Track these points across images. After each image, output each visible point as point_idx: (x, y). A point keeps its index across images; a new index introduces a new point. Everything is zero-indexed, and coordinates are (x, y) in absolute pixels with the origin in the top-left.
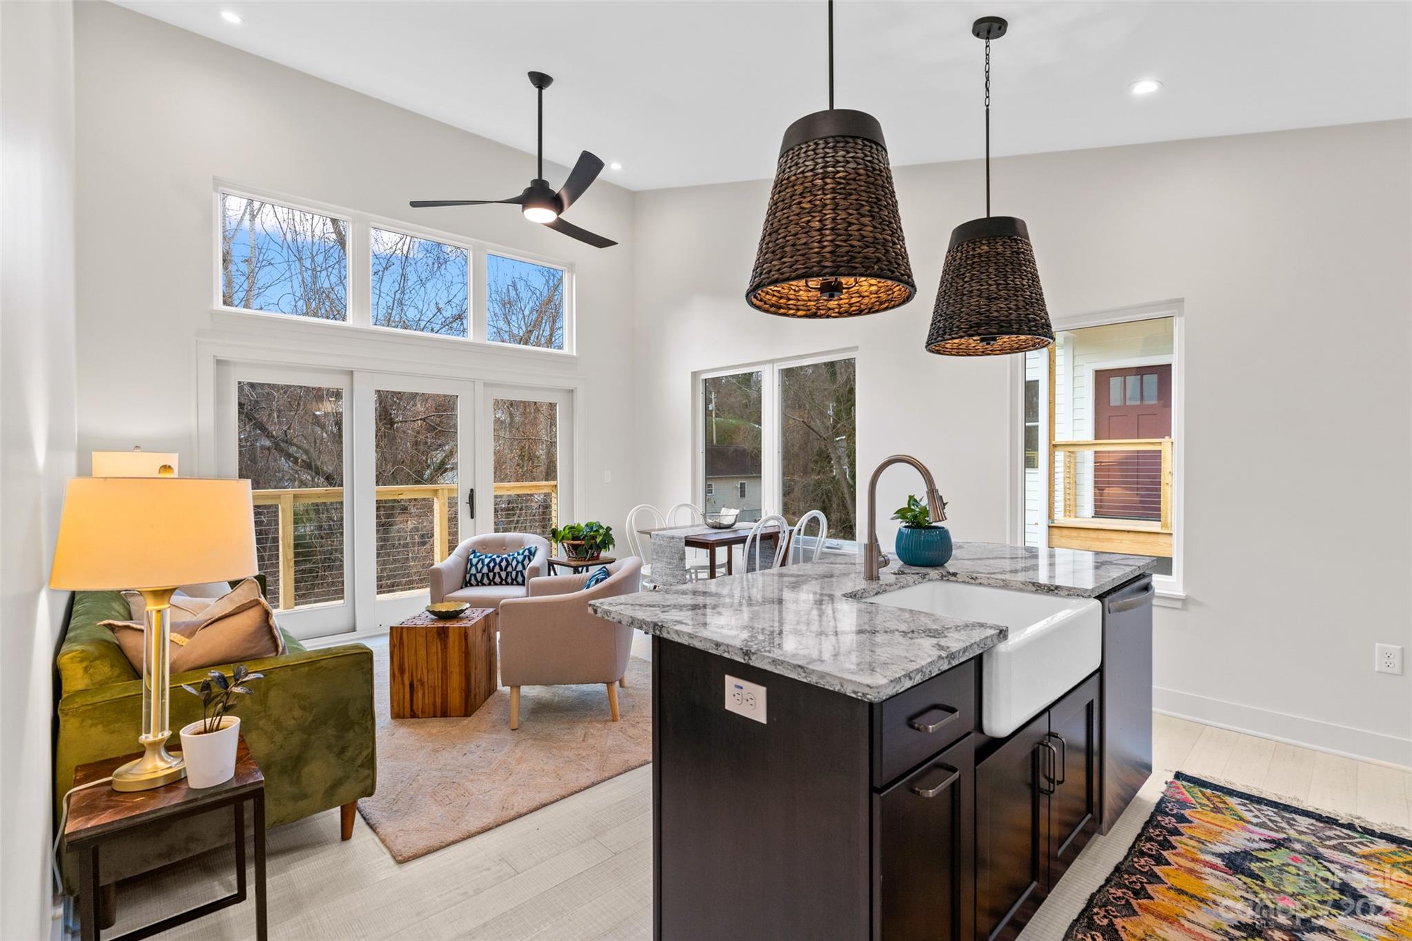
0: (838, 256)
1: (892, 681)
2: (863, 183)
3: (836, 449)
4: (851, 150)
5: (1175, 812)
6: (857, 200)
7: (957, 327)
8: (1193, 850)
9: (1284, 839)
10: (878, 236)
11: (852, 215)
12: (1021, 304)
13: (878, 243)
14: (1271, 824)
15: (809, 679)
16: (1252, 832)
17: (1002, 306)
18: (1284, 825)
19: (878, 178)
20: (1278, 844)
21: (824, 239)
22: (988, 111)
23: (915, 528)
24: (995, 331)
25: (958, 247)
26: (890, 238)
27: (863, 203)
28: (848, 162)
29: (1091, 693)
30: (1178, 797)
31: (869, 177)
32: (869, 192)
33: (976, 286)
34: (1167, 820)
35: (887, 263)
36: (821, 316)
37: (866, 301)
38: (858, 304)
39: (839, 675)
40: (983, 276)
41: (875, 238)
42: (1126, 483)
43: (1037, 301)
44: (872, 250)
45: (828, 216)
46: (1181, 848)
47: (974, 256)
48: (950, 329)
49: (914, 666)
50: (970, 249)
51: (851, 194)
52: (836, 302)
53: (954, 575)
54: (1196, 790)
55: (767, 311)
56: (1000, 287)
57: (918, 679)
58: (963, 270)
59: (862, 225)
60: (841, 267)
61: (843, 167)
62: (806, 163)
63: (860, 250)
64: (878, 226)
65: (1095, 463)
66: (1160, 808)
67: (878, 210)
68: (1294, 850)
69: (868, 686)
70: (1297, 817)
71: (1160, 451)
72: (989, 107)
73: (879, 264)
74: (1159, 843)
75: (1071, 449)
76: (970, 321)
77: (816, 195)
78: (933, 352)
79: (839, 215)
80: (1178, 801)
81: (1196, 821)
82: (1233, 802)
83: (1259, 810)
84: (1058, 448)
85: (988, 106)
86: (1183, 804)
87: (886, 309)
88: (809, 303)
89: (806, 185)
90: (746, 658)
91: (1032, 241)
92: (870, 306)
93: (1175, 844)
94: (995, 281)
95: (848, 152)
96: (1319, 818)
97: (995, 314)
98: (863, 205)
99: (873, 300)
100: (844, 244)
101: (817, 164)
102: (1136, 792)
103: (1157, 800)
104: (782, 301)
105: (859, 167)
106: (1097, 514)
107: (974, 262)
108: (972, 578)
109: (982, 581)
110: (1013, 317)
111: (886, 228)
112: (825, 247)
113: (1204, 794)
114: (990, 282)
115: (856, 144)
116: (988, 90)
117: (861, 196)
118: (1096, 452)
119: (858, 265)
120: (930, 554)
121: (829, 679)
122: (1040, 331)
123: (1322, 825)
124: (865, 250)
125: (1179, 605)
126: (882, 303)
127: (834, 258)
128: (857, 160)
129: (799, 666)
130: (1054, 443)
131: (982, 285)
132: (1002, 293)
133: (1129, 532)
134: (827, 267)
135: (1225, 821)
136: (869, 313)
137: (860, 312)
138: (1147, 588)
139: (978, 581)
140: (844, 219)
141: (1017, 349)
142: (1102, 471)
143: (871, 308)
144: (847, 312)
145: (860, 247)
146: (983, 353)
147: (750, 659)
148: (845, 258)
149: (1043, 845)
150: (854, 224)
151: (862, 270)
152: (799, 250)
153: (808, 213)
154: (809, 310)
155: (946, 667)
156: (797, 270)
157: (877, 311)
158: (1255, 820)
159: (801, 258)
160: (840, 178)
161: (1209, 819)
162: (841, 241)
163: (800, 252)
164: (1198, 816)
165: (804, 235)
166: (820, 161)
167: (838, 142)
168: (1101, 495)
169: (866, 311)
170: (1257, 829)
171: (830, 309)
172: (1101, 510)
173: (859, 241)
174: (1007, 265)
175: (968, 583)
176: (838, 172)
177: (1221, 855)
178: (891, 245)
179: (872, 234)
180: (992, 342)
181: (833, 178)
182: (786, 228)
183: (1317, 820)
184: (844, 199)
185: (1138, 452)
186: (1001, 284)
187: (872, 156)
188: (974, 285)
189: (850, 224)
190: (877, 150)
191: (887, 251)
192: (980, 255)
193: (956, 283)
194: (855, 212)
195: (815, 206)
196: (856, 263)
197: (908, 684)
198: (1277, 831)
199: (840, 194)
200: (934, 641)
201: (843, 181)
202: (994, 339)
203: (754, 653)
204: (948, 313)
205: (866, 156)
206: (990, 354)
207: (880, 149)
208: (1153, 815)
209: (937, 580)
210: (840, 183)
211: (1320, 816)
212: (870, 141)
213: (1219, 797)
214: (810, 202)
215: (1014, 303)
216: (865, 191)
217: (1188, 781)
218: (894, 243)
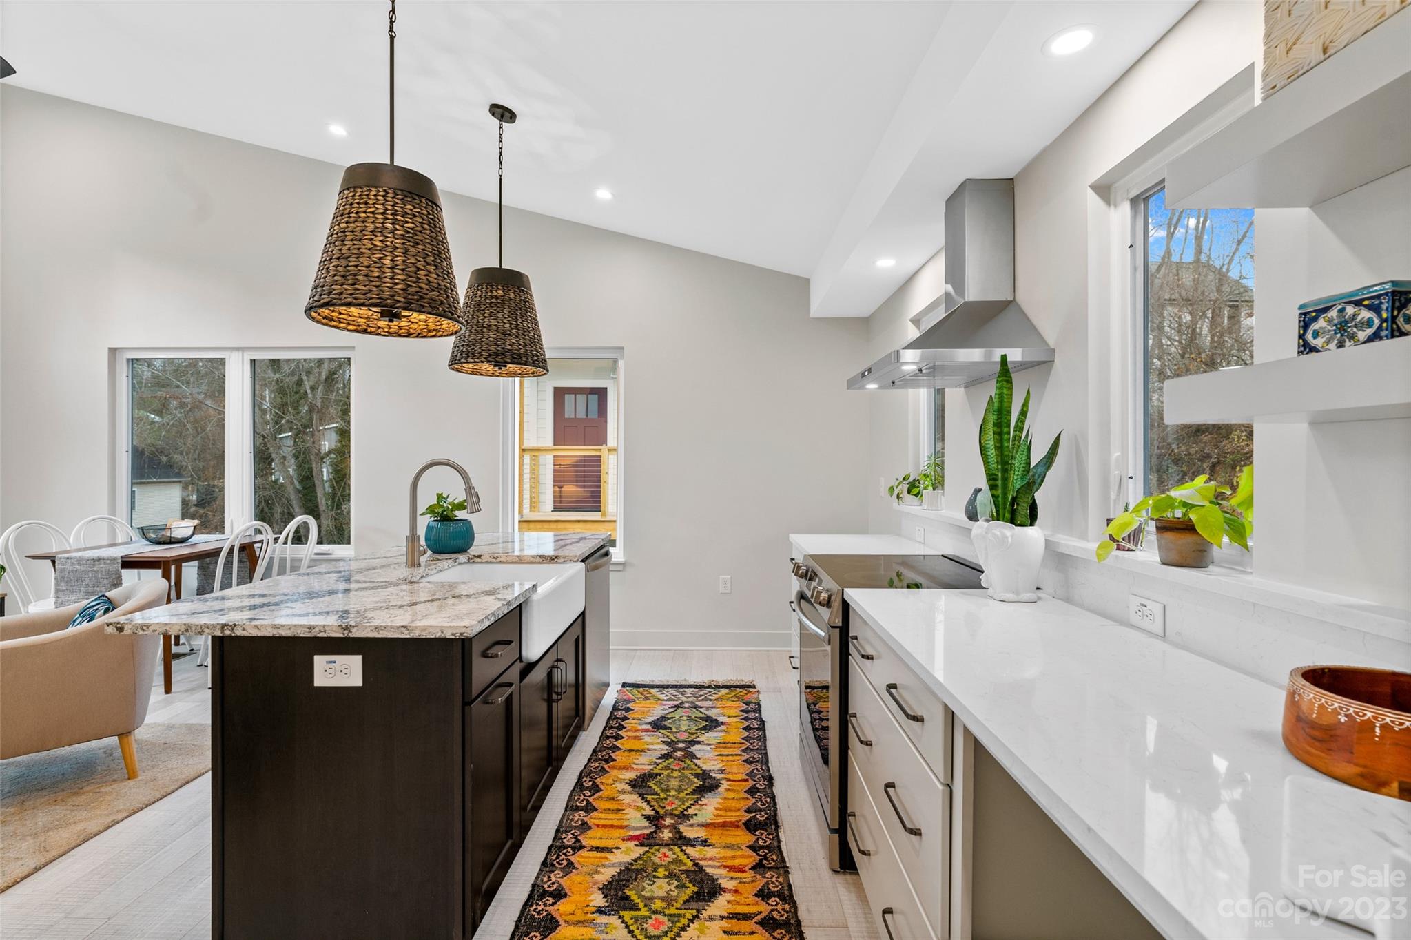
0: (409, 294)
1: (479, 622)
2: (427, 237)
3: (280, 448)
4: (417, 206)
5: (624, 707)
6: (423, 249)
7: (479, 353)
8: (636, 725)
9: (680, 704)
10: (442, 283)
11: (419, 261)
12: (527, 342)
13: (441, 289)
14: (674, 698)
15: (412, 634)
16: (665, 705)
17: (514, 341)
18: (680, 696)
19: (439, 234)
20: (677, 707)
21: (395, 277)
22: (501, 180)
23: (443, 521)
24: (509, 361)
25: (478, 286)
26: (448, 285)
27: (428, 253)
28: (415, 216)
29: (577, 630)
30: (625, 698)
31: (432, 232)
32: (432, 245)
33: (494, 323)
34: (620, 713)
35: (448, 306)
36: (370, 333)
37: (414, 326)
38: (407, 328)
39: (440, 625)
40: (499, 315)
41: (439, 285)
42: (577, 482)
43: (536, 341)
44: (436, 294)
45: (398, 258)
46: (629, 727)
47: (492, 297)
48: (473, 354)
49: (489, 612)
50: (488, 291)
51: (418, 244)
52: (386, 323)
53: (479, 557)
54: (634, 691)
55: (319, 322)
56: (512, 326)
57: (492, 620)
58: (483, 307)
59: (428, 271)
60: (413, 304)
61: (411, 219)
62: (376, 206)
63: (428, 292)
64: (440, 274)
65: (554, 465)
66: (615, 708)
67: (439, 261)
68: (685, 708)
69: (465, 627)
70: (686, 690)
71: (600, 456)
72: (502, 178)
73: (442, 306)
74: (617, 728)
75: (536, 453)
76: (489, 350)
77: (387, 237)
78: (453, 369)
79: (408, 259)
80: (625, 700)
81: (636, 709)
82: (654, 691)
83: (668, 692)
84: (526, 452)
85: (501, 176)
86: (628, 701)
87: (434, 336)
88: (359, 320)
89: (378, 225)
90: (346, 632)
91: (534, 293)
92: (419, 331)
93: (625, 725)
94: (508, 321)
95: (415, 208)
96: (695, 686)
97: (509, 347)
98: (428, 255)
99: (422, 327)
100: (414, 285)
101: (387, 210)
102: (600, 702)
103: (614, 702)
104: (334, 314)
105: (424, 222)
106: (556, 509)
107: (492, 302)
108: (494, 558)
109: (501, 559)
110: (522, 351)
111: (446, 277)
112: (397, 284)
113: (639, 692)
114: (505, 321)
115: (421, 202)
116: (501, 163)
117: (426, 247)
118: (554, 456)
119: (426, 305)
120: (456, 543)
121: (431, 630)
122: (541, 364)
123: (697, 690)
124: (431, 293)
125: (620, 568)
126: (430, 331)
127: (406, 295)
128: (423, 216)
129: (403, 626)
130: (523, 448)
131: (498, 322)
132: (514, 331)
133: (579, 521)
134: (400, 302)
135: (651, 703)
136: (417, 337)
137: (409, 335)
138: (607, 554)
139: (498, 560)
140: (413, 264)
141: (520, 374)
142: (558, 471)
143: (419, 334)
144: (396, 333)
145: (427, 290)
146: (493, 375)
147: (350, 632)
148: (416, 297)
149: (554, 742)
150: (422, 270)
151: (430, 310)
152: (373, 281)
153: (380, 250)
154: (359, 326)
155: (506, 611)
156: (371, 298)
157: (425, 337)
158: (666, 698)
159: (375, 289)
160: (408, 227)
161: (643, 705)
162: (411, 281)
163: (374, 284)
164: (637, 705)
165: (376, 269)
166: (389, 207)
167: (406, 196)
168: (560, 492)
169: (415, 335)
170: (667, 702)
171: (379, 328)
172: (560, 505)
173: (426, 284)
174: (517, 310)
175: (491, 563)
176: (407, 222)
177: (650, 723)
178: (450, 291)
179: (436, 281)
180: (503, 368)
181: (403, 226)
182: (357, 258)
183: (695, 688)
184: (412, 246)
185: (585, 456)
186: (512, 324)
187: (433, 215)
188: (492, 321)
189: (419, 269)
190: (437, 210)
191: (448, 296)
192: (497, 298)
193: (477, 316)
194: (422, 260)
195: (387, 246)
196: (424, 302)
197: (487, 624)
198: (676, 700)
199: (409, 241)
200: (493, 597)
201: (411, 231)
202: (505, 366)
203: (354, 627)
204: (470, 339)
205: (429, 214)
206: (498, 376)
207: (439, 209)
208: (612, 713)
209: (465, 563)
210: (409, 232)
211: (697, 685)
212: (432, 202)
213: (647, 691)
214: (381, 241)
215: (522, 340)
216: (429, 244)
217: (630, 687)
218: (452, 291)
